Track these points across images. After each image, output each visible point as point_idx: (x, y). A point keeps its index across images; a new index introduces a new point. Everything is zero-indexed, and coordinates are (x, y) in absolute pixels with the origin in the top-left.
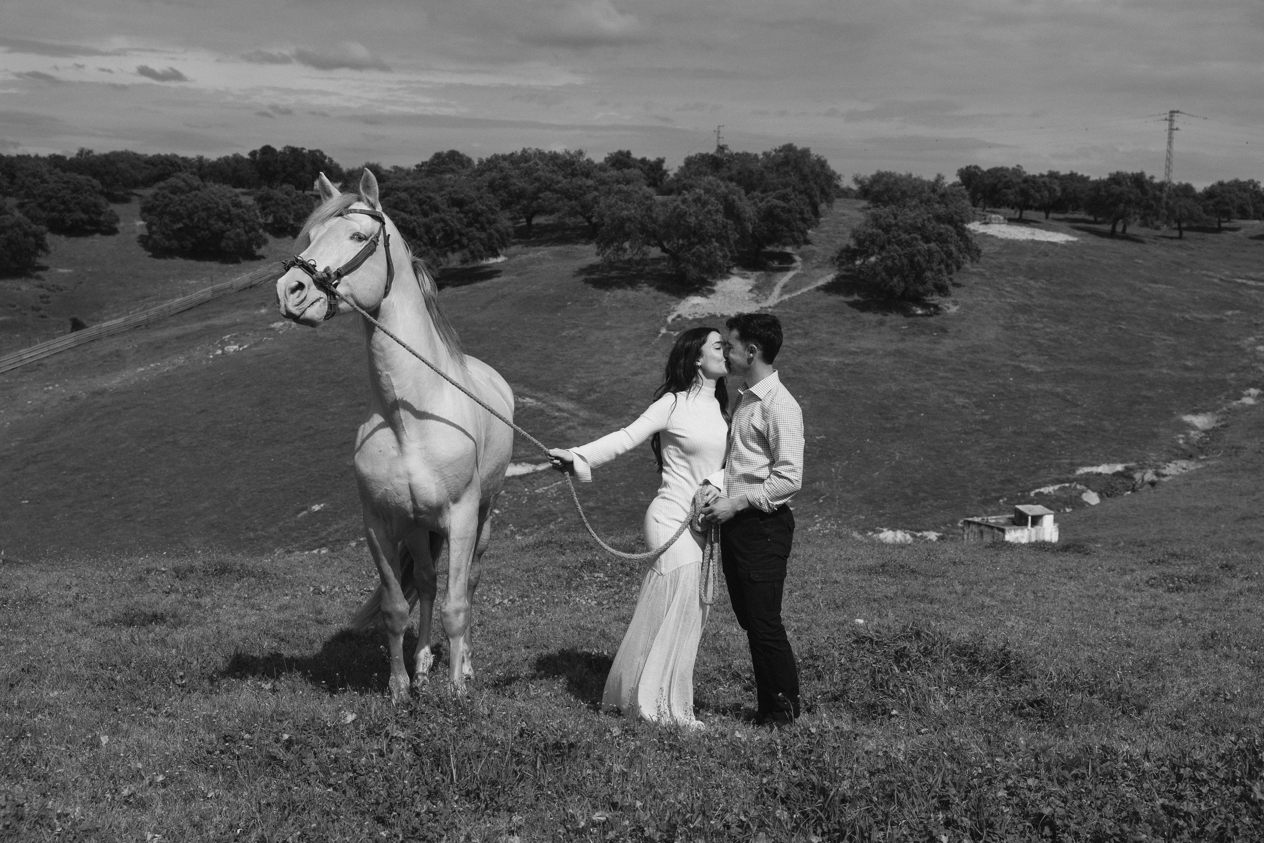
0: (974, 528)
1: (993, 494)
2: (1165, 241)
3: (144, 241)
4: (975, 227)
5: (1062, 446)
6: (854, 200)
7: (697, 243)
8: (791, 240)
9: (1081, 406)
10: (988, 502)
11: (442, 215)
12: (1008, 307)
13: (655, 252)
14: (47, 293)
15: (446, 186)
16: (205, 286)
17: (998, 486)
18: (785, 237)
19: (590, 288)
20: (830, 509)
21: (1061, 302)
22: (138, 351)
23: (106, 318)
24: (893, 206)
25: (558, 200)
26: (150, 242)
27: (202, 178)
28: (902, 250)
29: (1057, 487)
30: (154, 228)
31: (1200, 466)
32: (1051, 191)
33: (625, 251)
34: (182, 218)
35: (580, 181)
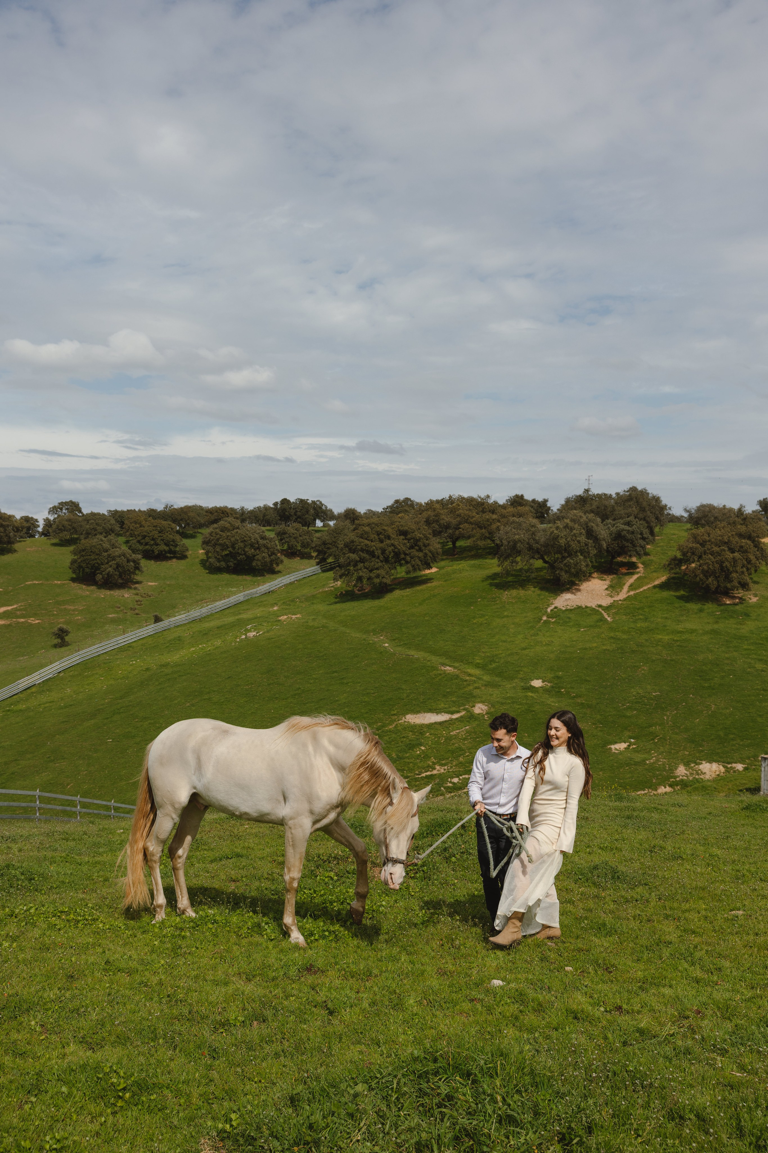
3: (204, 563)
7: (568, 557)
8: (635, 553)
11: (392, 542)
13: (539, 563)
14: (141, 599)
15: (396, 522)
16: (241, 592)
18: (630, 551)
19: (493, 588)
22: (192, 637)
23: (177, 614)
24: (708, 528)
25: (473, 529)
26: (208, 564)
27: (242, 520)
28: (714, 558)
30: (210, 555)
33: (517, 563)
34: (228, 548)
35: (487, 516)
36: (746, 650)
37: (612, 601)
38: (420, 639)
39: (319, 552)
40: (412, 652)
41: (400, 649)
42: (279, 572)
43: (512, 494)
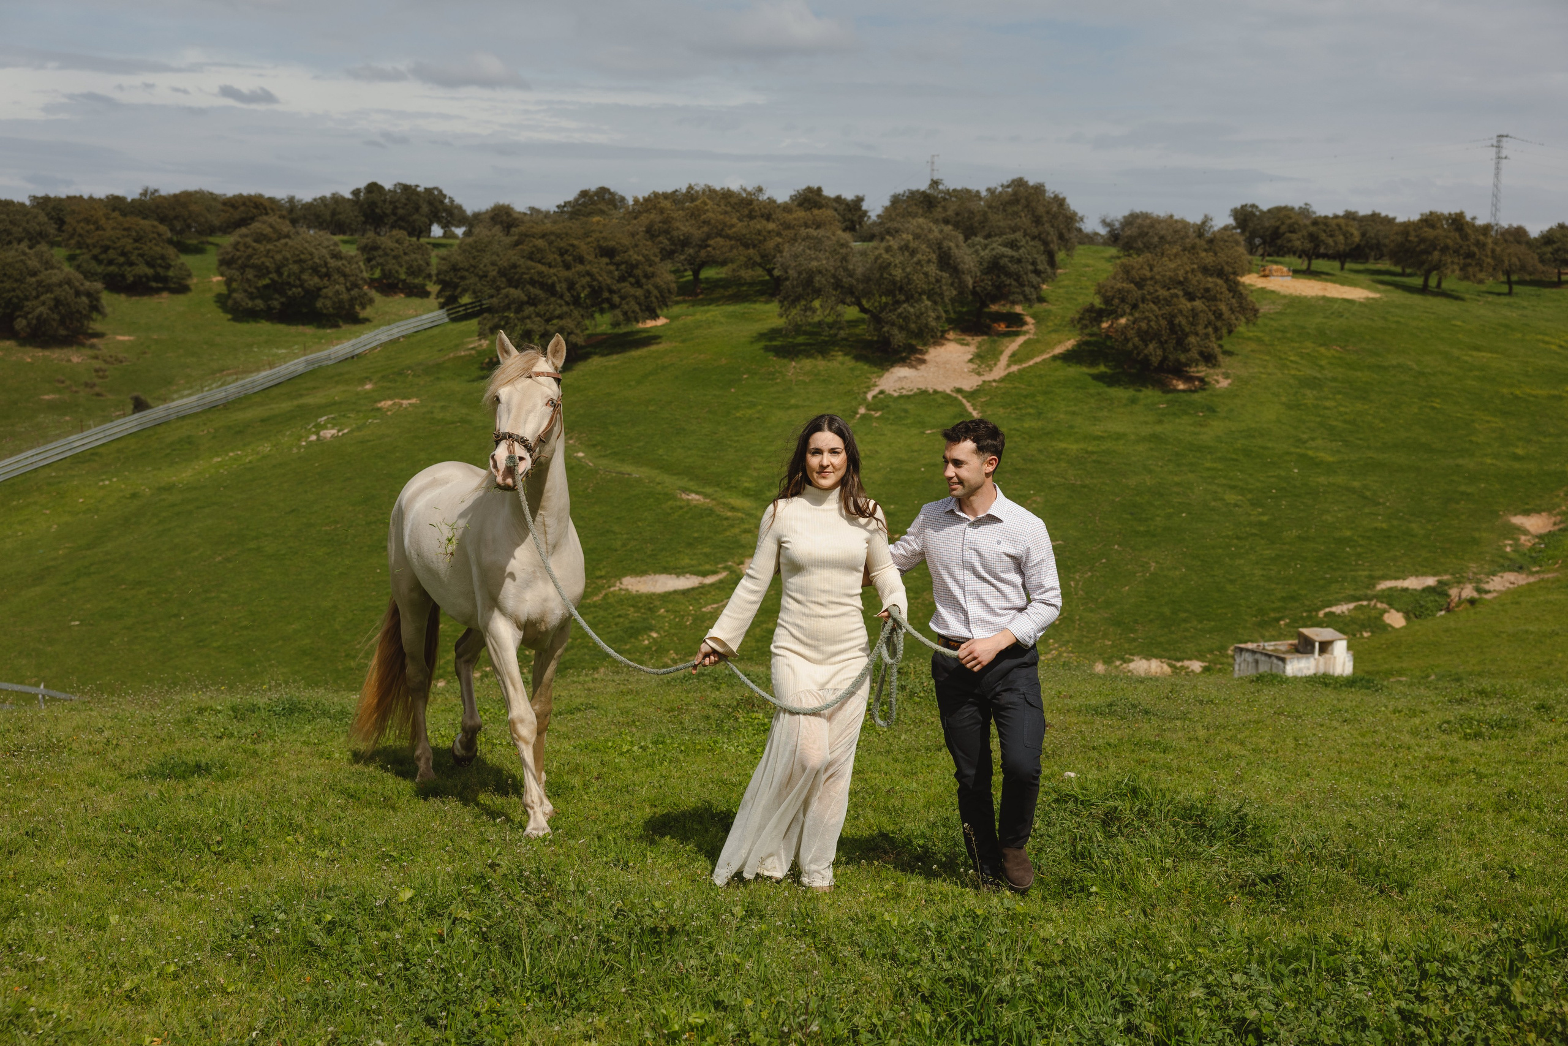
0: (1248, 657)
1: (1272, 615)
2: (1490, 298)
3: (222, 301)
4: (1251, 280)
5: (1359, 555)
6: (1101, 248)
7: (904, 302)
8: (1021, 297)
9: (1384, 504)
10: (1266, 625)
11: (588, 268)
12: (1291, 381)
13: (851, 312)
14: (104, 366)
15: (594, 230)
16: (296, 356)
17: (1278, 604)
18: (1014, 293)
19: (770, 356)
20: (1068, 632)
21: (1359, 374)
22: (214, 437)
23: (175, 396)
24: (1149, 255)
25: (732, 248)
26: (230, 302)
27: (294, 222)
28: (1160, 309)
29: (1352, 606)
30: (234, 285)
31: (1532, 579)
32: (1347, 235)
33: (814, 311)
34: (269, 272)
35: (759, 224)
36: (1209, 469)
37: (980, 383)
38: (641, 444)
39: (445, 285)
40: (627, 468)
41: (604, 462)
42: (366, 320)
43: (802, 186)
